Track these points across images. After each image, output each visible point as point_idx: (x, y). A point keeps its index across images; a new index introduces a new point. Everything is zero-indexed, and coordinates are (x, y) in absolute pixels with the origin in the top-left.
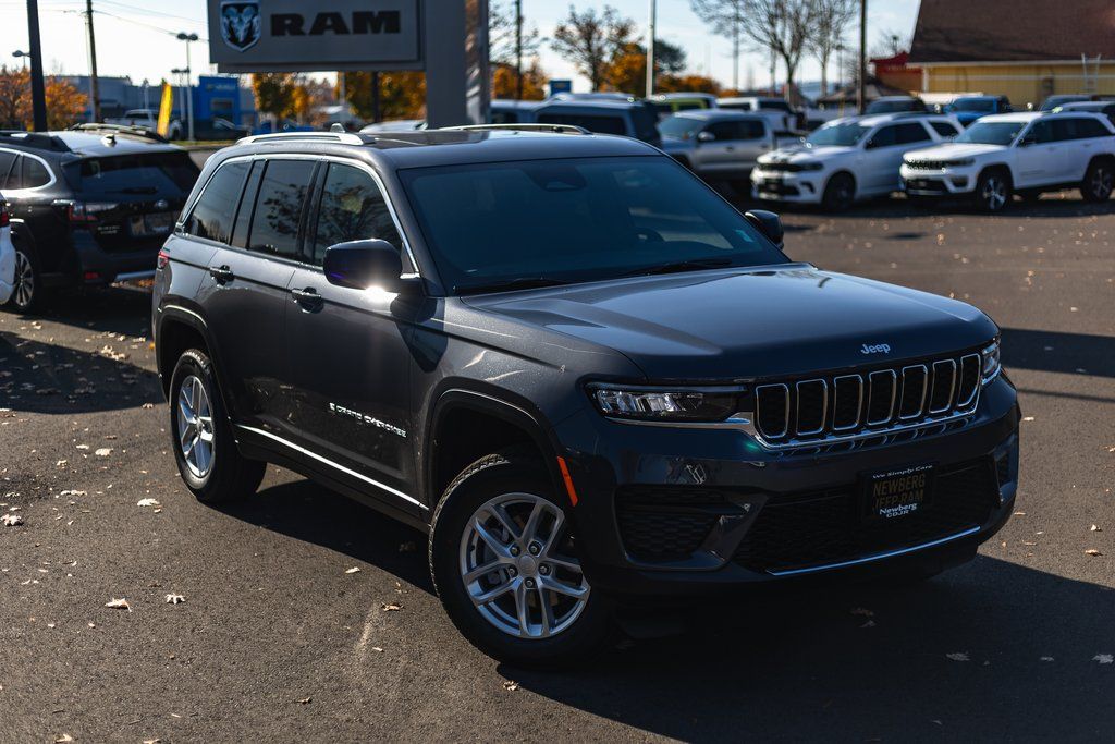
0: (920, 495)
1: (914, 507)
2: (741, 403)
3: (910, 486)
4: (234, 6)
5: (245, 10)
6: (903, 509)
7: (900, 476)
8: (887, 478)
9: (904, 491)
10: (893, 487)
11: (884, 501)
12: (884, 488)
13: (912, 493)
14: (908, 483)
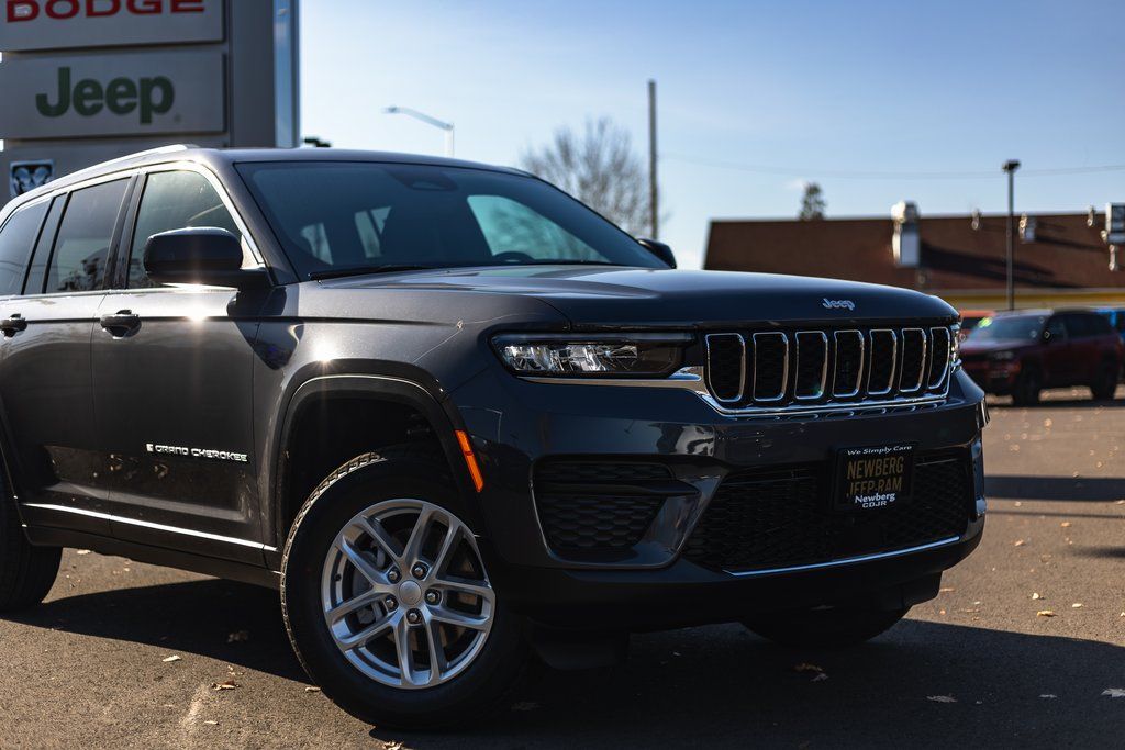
0: (897, 484)
1: (892, 497)
3: (887, 470)
4: (27, 167)
5: (37, 171)
6: (881, 499)
7: (876, 456)
8: (862, 457)
9: (881, 477)
10: (869, 469)
11: (859, 486)
12: (859, 469)
13: (889, 480)
14: (885, 466)
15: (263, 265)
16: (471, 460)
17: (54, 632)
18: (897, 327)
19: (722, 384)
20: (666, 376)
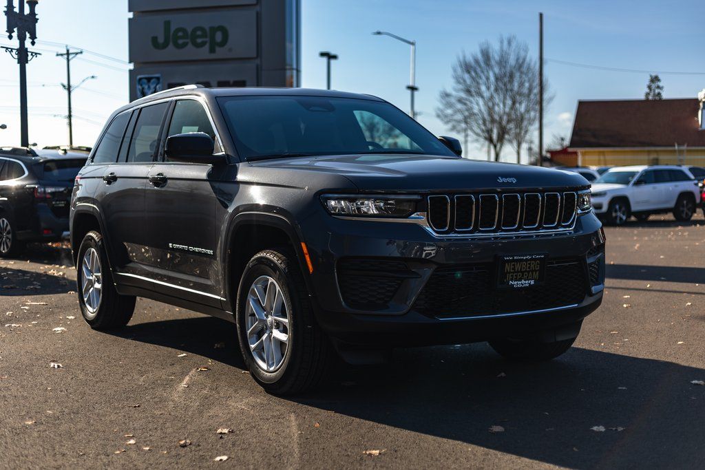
0: (536, 275)
1: (532, 282)
2: (418, 206)
3: (529, 268)
4: (146, 78)
5: (152, 81)
6: (525, 283)
7: (522, 260)
8: (514, 260)
9: (526, 271)
10: (518, 267)
11: (512, 276)
12: (512, 267)
13: (531, 273)
14: (528, 266)
15: (224, 153)
16: (307, 257)
17: (129, 341)
18: (542, 192)
19: (437, 221)
20: (407, 217)
